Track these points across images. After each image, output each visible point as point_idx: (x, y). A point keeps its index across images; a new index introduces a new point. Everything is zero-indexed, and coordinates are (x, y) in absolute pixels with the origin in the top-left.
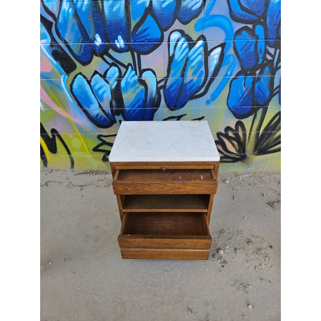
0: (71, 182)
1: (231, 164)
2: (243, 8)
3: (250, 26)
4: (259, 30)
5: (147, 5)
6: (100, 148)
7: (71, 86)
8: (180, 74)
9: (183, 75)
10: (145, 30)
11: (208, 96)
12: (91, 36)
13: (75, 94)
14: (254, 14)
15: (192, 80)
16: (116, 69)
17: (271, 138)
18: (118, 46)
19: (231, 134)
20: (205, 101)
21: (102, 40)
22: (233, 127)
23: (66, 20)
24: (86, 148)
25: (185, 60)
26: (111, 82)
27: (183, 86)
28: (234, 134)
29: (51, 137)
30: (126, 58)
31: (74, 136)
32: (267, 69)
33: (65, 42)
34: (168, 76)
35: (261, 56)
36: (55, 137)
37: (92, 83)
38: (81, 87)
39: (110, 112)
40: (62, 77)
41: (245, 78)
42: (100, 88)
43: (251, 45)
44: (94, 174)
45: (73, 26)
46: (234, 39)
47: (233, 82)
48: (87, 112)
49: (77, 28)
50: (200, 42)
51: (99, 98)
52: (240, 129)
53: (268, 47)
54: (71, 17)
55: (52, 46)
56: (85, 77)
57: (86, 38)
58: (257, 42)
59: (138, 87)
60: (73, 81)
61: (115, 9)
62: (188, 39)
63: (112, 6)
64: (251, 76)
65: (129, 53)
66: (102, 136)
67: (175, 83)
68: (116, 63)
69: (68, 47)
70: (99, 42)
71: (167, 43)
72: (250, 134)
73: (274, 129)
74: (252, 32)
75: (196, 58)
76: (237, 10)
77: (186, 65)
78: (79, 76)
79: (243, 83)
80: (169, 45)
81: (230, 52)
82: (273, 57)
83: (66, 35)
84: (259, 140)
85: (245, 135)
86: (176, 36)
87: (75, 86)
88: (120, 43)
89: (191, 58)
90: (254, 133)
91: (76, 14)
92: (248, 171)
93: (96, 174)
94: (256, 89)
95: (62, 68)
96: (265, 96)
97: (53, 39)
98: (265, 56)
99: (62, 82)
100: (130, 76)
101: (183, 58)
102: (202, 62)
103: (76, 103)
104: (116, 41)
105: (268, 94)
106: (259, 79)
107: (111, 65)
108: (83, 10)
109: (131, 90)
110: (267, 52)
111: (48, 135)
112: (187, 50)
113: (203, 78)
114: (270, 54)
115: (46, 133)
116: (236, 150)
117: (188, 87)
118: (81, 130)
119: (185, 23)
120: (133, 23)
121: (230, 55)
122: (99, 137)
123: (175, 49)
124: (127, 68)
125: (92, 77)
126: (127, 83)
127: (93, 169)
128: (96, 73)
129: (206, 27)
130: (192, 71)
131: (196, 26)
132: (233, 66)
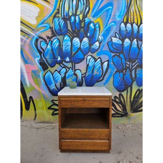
0: (32, 126)
1: (120, 118)
2: (114, 48)
3: (118, 54)
4: (122, 55)
5: (79, 47)
6: (52, 107)
7: (44, 76)
8: (91, 71)
9: (93, 72)
10: (78, 55)
11: (104, 81)
12: (56, 57)
13: (45, 80)
14: (118, 50)
15: (97, 74)
16: (65, 69)
17: (138, 103)
18: (67, 60)
19: (117, 100)
20: (103, 83)
21: (61, 58)
22: (118, 96)
23: (48, 51)
24: (45, 107)
25: (93, 66)
26: (62, 74)
27: (93, 76)
28: (119, 100)
29: (28, 101)
30: (69, 65)
31: (40, 100)
32: (128, 70)
33: (46, 59)
34: (86, 72)
35: (124, 65)
36: (31, 100)
37: (54, 75)
38: (49, 76)
39: (60, 88)
40: (41, 72)
41: (119, 74)
42: (57, 77)
43: (119, 61)
44: (46, 123)
45: (50, 53)
46: (112, 59)
47: (114, 75)
48: (49, 88)
49: (51, 54)
50: (99, 60)
51: (56, 81)
52: (121, 98)
53: (126, 62)
54: (50, 50)
55: (40, 60)
56: (51, 72)
57: (54, 57)
58: (122, 60)
59: (73, 77)
60: (46, 74)
61: (67, 48)
62: (94, 58)
63: (66, 47)
64: (122, 73)
65: (71, 63)
66: (53, 100)
67: (89, 75)
68: (65, 67)
69: (47, 61)
70: (59, 59)
71: (86, 60)
72: (127, 100)
73: (138, 98)
74: (119, 56)
75: (98, 65)
76: (112, 49)
77: (94, 68)
78: (49, 72)
79: (119, 75)
80: (87, 60)
81: (111, 63)
82: (129, 65)
83: (47, 56)
84: (132, 104)
85: (124, 100)
86: (89, 57)
87: (46, 76)
88: (68, 59)
89: (96, 65)
90: (128, 100)
91: (52, 50)
92: (130, 123)
93: (47, 123)
94: (125, 78)
95: (42, 68)
96: (130, 82)
97: (41, 57)
98: (126, 65)
99: (41, 74)
100: (71, 72)
101: (93, 65)
102: (100, 67)
103: (45, 84)
104: (66, 59)
105: (131, 81)
106: (125, 74)
107: (63, 68)
108: (55, 48)
109: (70, 78)
110: (126, 63)
111: (27, 100)
112: (94, 62)
113: (101, 73)
114: (128, 64)
115: (27, 98)
116: (122, 109)
117: (95, 77)
118: (44, 97)
119: (93, 53)
120: (73, 53)
121: (111, 65)
122: (52, 101)
123: (89, 62)
124: (69, 69)
125: (54, 72)
126: (69, 75)
127: (46, 121)
128: (56, 70)
129: (101, 54)
130: (97, 70)
131: (97, 54)
132: (113, 68)
